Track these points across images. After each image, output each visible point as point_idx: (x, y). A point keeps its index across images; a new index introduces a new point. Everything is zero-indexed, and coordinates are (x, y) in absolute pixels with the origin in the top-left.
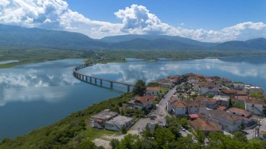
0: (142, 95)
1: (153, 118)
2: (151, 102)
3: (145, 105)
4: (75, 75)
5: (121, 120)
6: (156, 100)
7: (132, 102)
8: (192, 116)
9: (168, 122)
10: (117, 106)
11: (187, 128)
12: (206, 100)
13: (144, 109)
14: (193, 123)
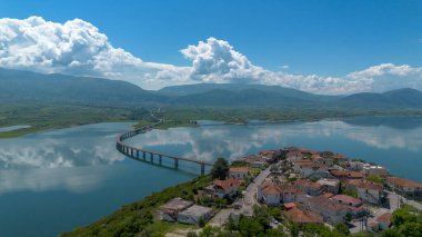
0: (223, 179)
1: (237, 208)
2: (235, 188)
3: (228, 191)
4: (120, 148)
5: (198, 211)
6: (243, 185)
7: (211, 187)
8: (287, 205)
9: (256, 212)
10: (190, 193)
11: (280, 220)
12: (307, 184)
13: (226, 197)
14: (288, 214)
